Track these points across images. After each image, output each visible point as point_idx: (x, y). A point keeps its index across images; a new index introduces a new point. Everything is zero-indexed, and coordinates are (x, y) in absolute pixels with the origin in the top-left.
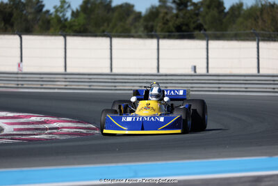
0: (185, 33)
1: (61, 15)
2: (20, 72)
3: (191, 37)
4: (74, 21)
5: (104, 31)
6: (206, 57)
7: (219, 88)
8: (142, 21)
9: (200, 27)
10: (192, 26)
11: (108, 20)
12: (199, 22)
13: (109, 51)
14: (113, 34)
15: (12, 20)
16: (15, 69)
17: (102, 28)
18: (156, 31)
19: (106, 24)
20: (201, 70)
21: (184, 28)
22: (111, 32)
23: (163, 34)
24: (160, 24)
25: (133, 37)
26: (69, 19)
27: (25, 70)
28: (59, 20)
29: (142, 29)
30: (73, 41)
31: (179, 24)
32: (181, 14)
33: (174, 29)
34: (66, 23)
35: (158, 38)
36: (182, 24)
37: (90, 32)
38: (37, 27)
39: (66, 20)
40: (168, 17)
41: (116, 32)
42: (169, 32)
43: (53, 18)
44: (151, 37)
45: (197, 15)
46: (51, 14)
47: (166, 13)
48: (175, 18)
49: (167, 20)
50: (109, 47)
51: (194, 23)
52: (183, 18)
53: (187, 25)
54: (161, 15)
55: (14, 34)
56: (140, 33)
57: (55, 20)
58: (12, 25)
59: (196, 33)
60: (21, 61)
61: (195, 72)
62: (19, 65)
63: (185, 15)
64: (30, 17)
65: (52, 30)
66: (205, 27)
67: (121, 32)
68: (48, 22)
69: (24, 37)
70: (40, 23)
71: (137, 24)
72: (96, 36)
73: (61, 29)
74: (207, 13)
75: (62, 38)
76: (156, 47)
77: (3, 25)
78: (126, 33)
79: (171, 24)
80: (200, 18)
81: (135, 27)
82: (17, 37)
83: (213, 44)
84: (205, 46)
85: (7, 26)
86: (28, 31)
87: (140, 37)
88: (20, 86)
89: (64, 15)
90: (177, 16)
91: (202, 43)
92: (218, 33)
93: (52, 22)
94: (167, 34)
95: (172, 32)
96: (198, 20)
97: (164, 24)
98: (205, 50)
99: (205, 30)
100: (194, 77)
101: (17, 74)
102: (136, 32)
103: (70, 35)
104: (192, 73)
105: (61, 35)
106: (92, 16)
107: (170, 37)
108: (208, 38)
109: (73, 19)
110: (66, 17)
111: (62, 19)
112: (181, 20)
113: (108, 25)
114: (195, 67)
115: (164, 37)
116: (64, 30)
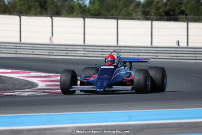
0: (172, 17)
1: (81, 3)
2: (51, 44)
3: (176, 20)
4: (91, 7)
5: (113, 15)
6: (186, 34)
7: (196, 57)
8: (140, 7)
9: (182, 13)
10: (177, 11)
11: (116, 7)
12: (182, 8)
13: (116, 29)
14: (120, 17)
15: (47, 5)
16: (48, 42)
17: (112, 13)
18: (151, 15)
19: (114, 10)
20: (183, 44)
21: (171, 13)
22: (117, 15)
23: (155, 17)
24: (154, 10)
25: (134, 19)
26: (88, 6)
27: (55, 42)
28: (80, 6)
29: (140, 13)
30: (90, 22)
31: (167, 10)
32: (169, 3)
33: (163, 14)
34: (85, 9)
35: (152, 20)
36: (170, 11)
37: (103, 15)
38: (64, 11)
39: (86, 6)
40: (160, 5)
41: (122, 16)
42: (160, 16)
43: (75, 5)
44: (147, 19)
45: (181, 4)
46: (75, 2)
47: (158, 2)
48: (164, 6)
49: (159, 7)
50: (116, 26)
51: (178, 9)
52: (170, 6)
53: (173, 11)
54: (155, 3)
55: (48, 16)
56: (139, 17)
57: (77, 6)
58: (46, 10)
59: (180, 17)
60: (52, 36)
61: (179, 45)
62: (51, 39)
63: (171, 3)
64: (59, 4)
65: (75, 13)
66: (187, 12)
67: (125, 16)
68: (73, 7)
69: (54, 18)
70: (67, 8)
71: (137, 9)
72: (107, 18)
73: (81, 12)
74: (188, 3)
75: (82, 20)
76: (150, 27)
77: (39, 9)
78: (129, 16)
79: (161, 10)
80: (182, 6)
81: (136, 12)
82: (49, 18)
83: (191, 25)
84: (186, 26)
85: (43, 10)
86: (58, 14)
87: (139, 19)
88: (51, 54)
89: (84, 3)
90: (166, 4)
91: (184, 25)
92: (196, 17)
93: (75, 8)
94: (159, 17)
95: (162, 16)
96: (181, 7)
97: (157, 10)
98: (186, 29)
99: (186, 15)
100: (178, 49)
101: (49, 45)
102: (136, 16)
103: (88, 17)
104: (177, 46)
105: (82, 17)
106: (104, 4)
107: (160, 20)
108: (188, 20)
109: (91, 6)
110: (85, 4)
111: (83, 5)
112: (169, 7)
113: (116, 10)
114: (178, 42)
115: (157, 20)
116: (84, 14)
